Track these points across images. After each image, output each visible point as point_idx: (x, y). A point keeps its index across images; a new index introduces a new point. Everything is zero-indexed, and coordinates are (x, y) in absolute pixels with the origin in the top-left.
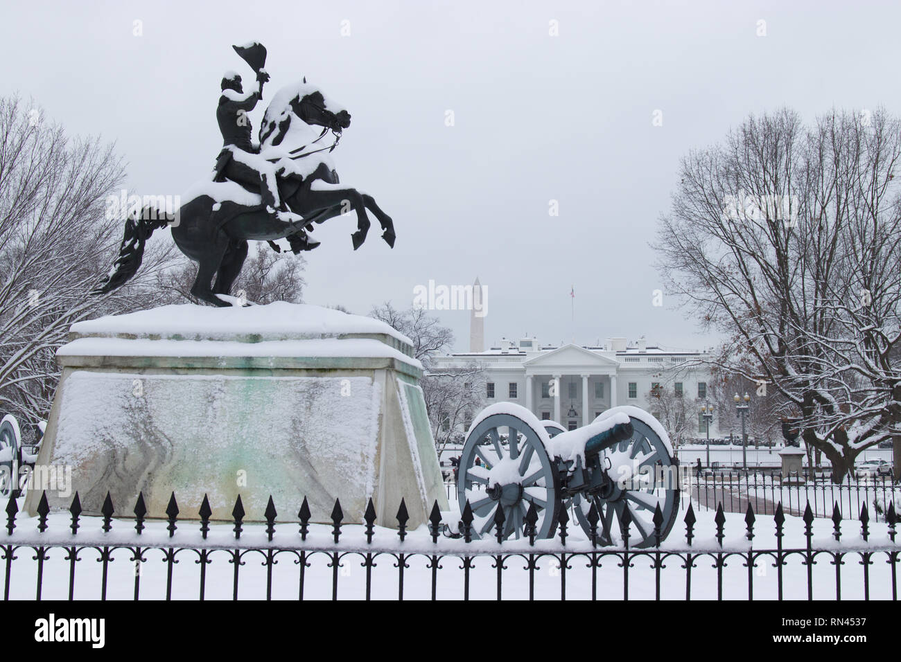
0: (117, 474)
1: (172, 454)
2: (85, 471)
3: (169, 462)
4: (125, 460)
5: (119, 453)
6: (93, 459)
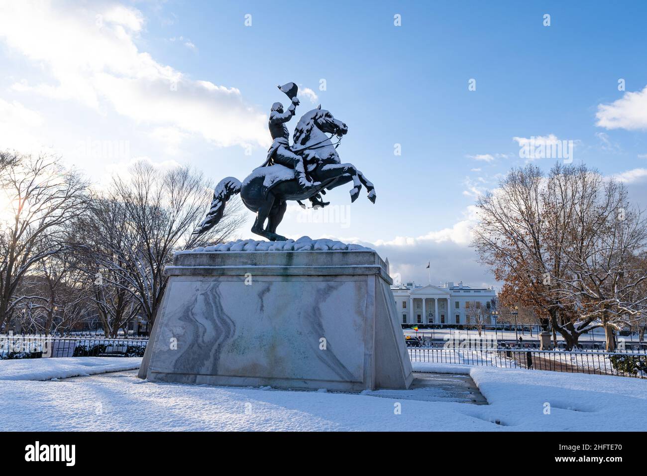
0: (198, 345)
1: (234, 331)
3: (232, 337)
4: (204, 335)
5: (201, 330)
6: (184, 334)
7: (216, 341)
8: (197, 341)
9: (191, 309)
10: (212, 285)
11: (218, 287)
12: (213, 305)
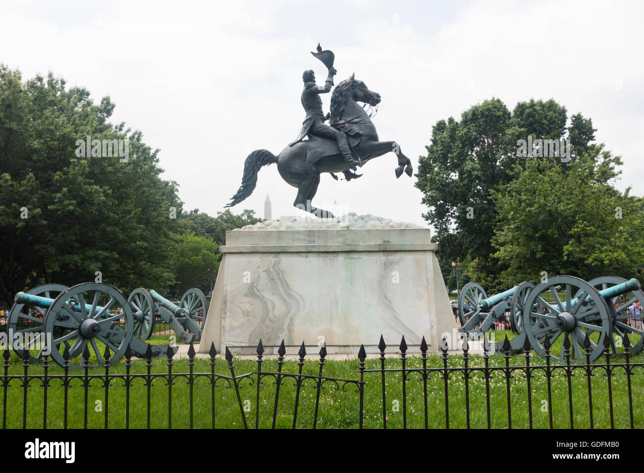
0: (270, 319)
1: (304, 305)
2: (248, 318)
3: (304, 311)
4: (274, 310)
5: (270, 306)
6: (253, 310)
7: (287, 315)
8: (267, 315)
9: (255, 285)
10: (273, 261)
11: (279, 263)
12: (278, 281)
